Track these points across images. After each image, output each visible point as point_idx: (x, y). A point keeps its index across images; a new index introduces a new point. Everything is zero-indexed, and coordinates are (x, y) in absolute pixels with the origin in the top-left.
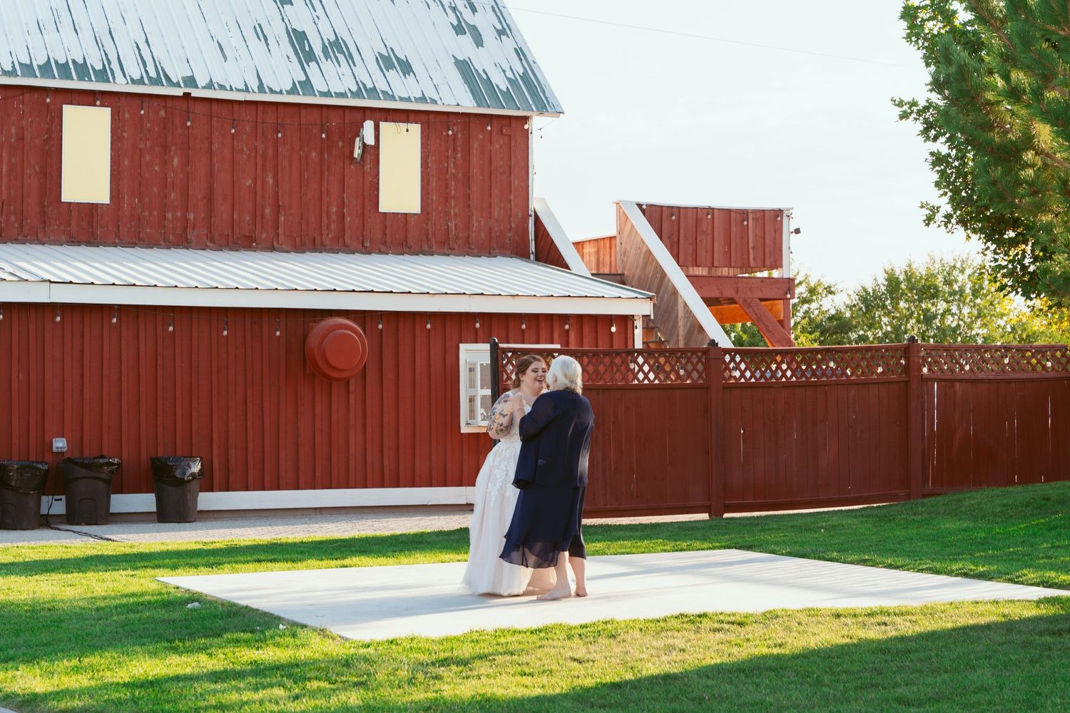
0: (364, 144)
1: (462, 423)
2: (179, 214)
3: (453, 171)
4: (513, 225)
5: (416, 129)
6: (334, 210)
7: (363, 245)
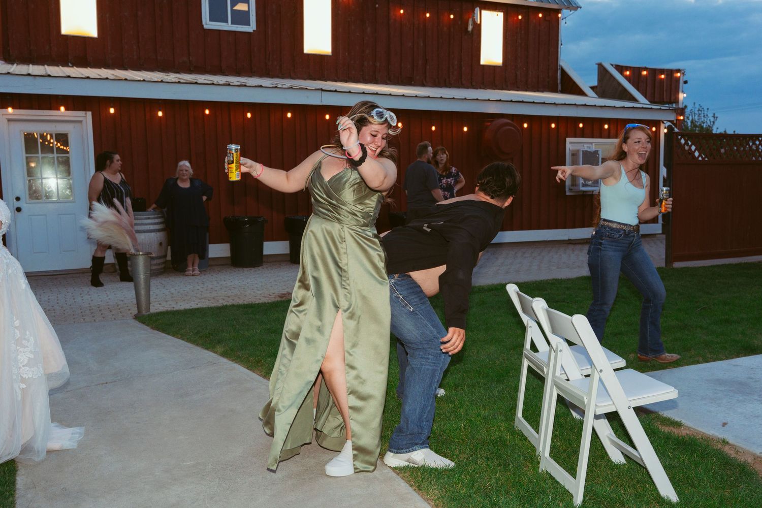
0: (474, 23)
1: (567, 189)
2: (371, 63)
3: (520, 42)
4: (550, 74)
5: (501, 15)
6: (456, 63)
7: (471, 84)
